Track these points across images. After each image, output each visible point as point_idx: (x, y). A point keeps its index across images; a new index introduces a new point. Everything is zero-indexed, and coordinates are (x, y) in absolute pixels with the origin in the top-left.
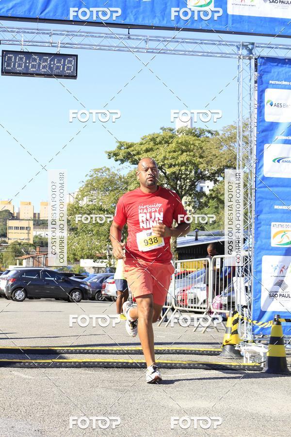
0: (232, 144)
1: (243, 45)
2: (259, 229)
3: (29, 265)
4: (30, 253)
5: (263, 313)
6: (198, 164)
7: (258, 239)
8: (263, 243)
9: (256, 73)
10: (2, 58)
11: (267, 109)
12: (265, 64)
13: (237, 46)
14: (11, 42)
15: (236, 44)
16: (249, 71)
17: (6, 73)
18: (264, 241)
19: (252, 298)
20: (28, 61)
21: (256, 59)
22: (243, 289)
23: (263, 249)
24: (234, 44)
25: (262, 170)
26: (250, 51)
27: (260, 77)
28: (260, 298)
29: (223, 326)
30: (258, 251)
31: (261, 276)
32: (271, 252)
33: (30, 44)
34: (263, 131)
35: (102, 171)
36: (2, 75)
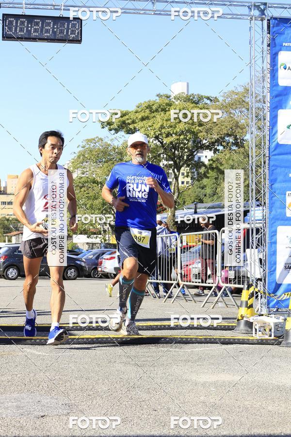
0: (232, 111)
1: (255, 6)
2: (273, 198)
3: (19, 241)
4: (20, 229)
5: (278, 286)
6: (197, 133)
7: (273, 208)
8: (278, 213)
9: (269, 35)
10: (3, 23)
11: (281, 73)
12: (278, 25)
13: (249, 7)
14: (11, 5)
15: (247, 4)
16: (261, 33)
17: (7, 38)
18: (279, 211)
19: (267, 271)
20: (30, 25)
21: (268, 20)
22: (258, 261)
23: (278, 219)
24: (245, 4)
25: (276, 136)
26: (262, 12)
27: (274, 39)
28: (275, 270)
29: (233, 301)
30: (273, 221)
31: (276, 247)
32: (287, 222)
33: (32, 6)
34: (277, 96)
35: (95, 142)
36: (3, 40)
